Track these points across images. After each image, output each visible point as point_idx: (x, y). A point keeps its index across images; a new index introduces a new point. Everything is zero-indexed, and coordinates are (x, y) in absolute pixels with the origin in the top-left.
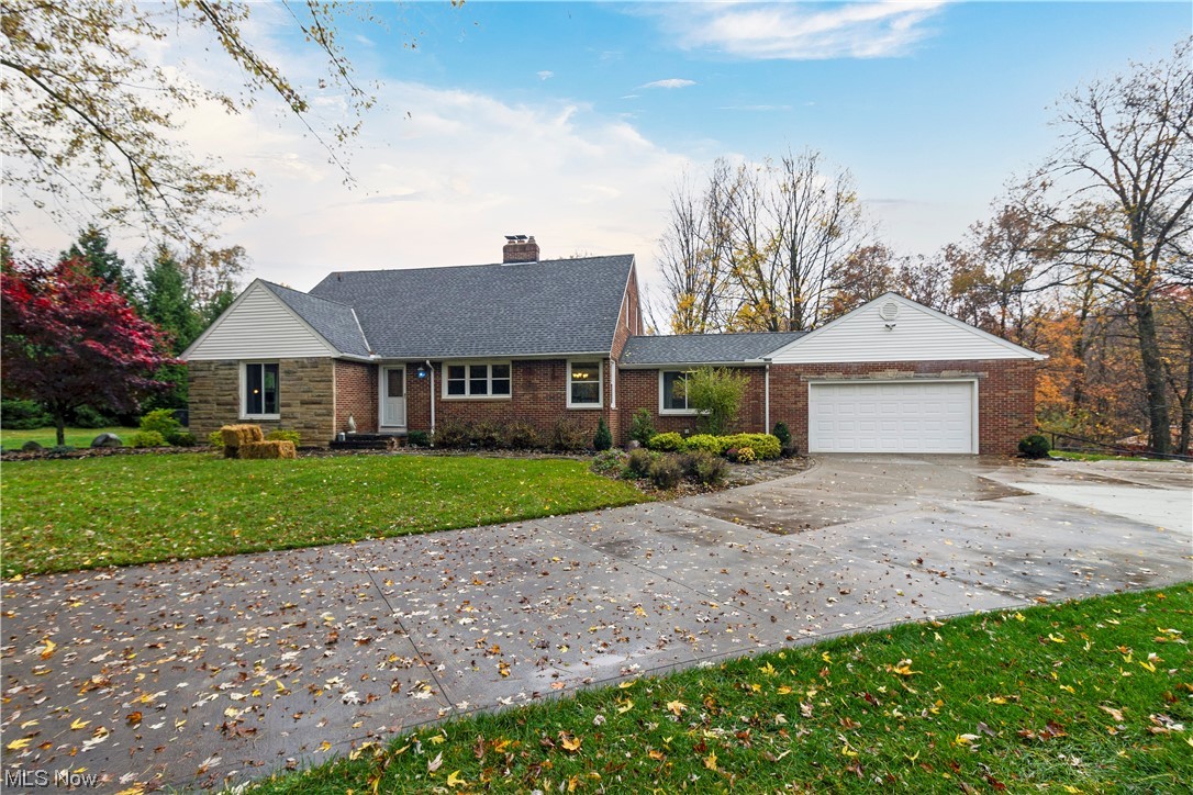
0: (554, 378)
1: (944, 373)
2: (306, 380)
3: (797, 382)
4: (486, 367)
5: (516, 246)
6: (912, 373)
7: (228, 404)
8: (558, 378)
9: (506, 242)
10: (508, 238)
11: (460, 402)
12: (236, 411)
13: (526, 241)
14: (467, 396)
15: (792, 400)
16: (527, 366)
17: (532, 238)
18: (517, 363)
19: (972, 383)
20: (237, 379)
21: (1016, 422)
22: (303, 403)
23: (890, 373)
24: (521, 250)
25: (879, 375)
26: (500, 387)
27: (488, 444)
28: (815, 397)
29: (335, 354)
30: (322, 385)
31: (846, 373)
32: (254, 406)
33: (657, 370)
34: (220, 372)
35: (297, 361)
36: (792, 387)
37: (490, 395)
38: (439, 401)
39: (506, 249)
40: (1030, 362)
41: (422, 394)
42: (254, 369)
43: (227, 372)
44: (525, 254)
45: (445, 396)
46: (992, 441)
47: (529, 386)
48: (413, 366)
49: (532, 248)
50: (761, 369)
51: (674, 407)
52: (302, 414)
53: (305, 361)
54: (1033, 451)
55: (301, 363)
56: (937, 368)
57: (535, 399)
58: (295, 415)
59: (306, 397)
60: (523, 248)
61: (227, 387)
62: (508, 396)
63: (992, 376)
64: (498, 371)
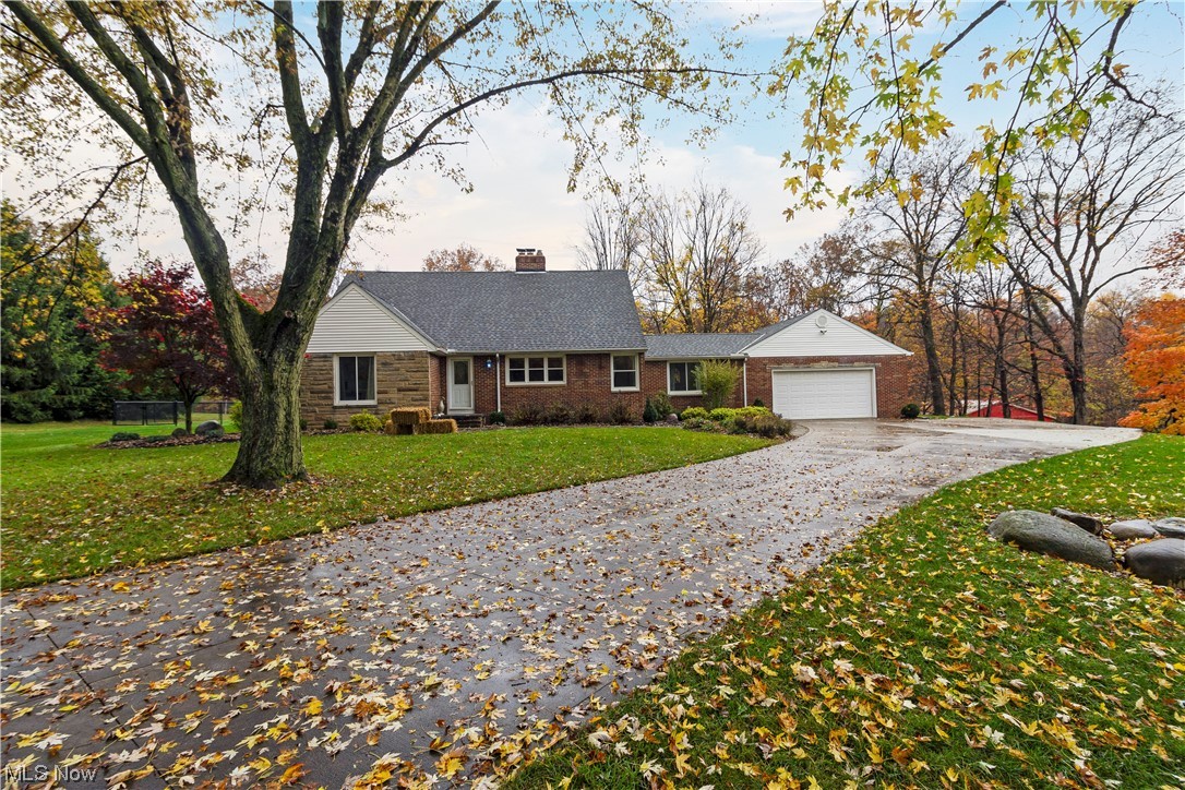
0: (601, 368)
1: (856, 364)
2: (403, 371)
3: (764, 370)
4: (542, 359)
5: (527, 258)
6: (837, 364)
7: (322, 392)
8: (603, 368)
9: (517, 254)
10: (518, 250)
11: (522, 387)
12: (332, 399)
13: (535, 254)
14: (527, 382)
15: (762, 383)
16: (578, 359)
17: (539, 251)
18: (571, 356)
19: (871, 370)
20: (332, 370)
21: (897, 396)
22: (400, 390)
23: (824, 364)
24: (531, 261)
25: (816, 365)
26: (556, 376)
27: (558, 419)
28: (776, 380)
29: (432, 349)
30: (418, 375)
31: (796, 363)
32: (347, 393)
33: (666, 362)
34: (314, 364)
35: (394, 354)
36: (761, 374)
37: (546, 382)
38: (504, 387)
39: (518, 259)
40: (904, 357)
41: (488, 381)
42: (347, 361)
43: (322, 364)
44: (535, 265)
45: (508, 383)
46: (885, 409)
47: (581, 374)
48: (480, 359)
49: (539, 260)
50: (741, 361)
51: (677, 389)
52: (399, 399)
53: (402, 354)
54: (910, 414)
55: (398, 356)
56: (852, 360)
57: (586, 383)
58: (393, 401)
59: (403, 385)
60: (534, 260)
61: (321, 377)
62: (564, 382)
63: (883, 365)
64: (552, 362)
